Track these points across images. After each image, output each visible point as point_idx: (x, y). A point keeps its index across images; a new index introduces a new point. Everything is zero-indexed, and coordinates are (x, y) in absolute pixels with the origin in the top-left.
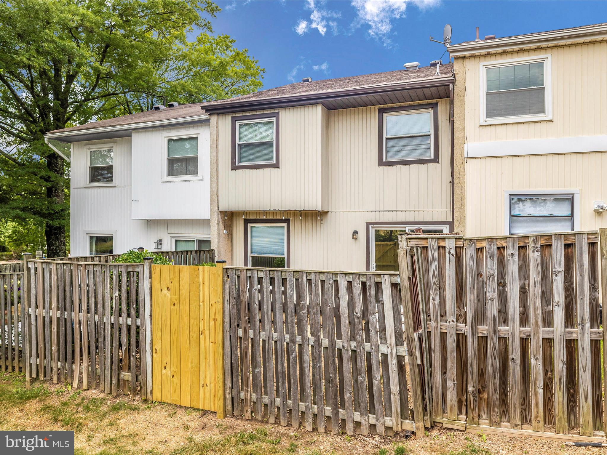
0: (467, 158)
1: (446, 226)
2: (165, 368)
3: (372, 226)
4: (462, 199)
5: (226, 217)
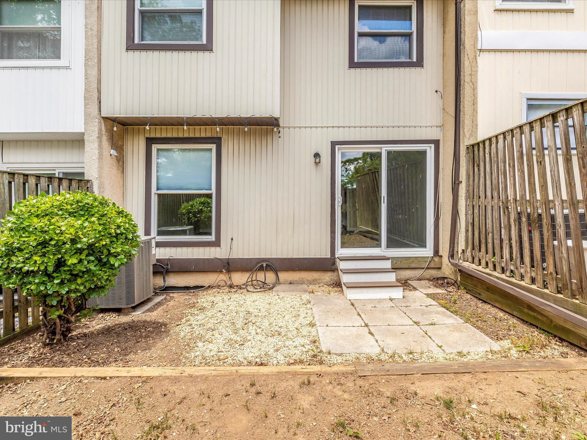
0: (480, 50)
1: (430, 145)
3: (339, 146)
4: (474, 103)
5: (115, 128)
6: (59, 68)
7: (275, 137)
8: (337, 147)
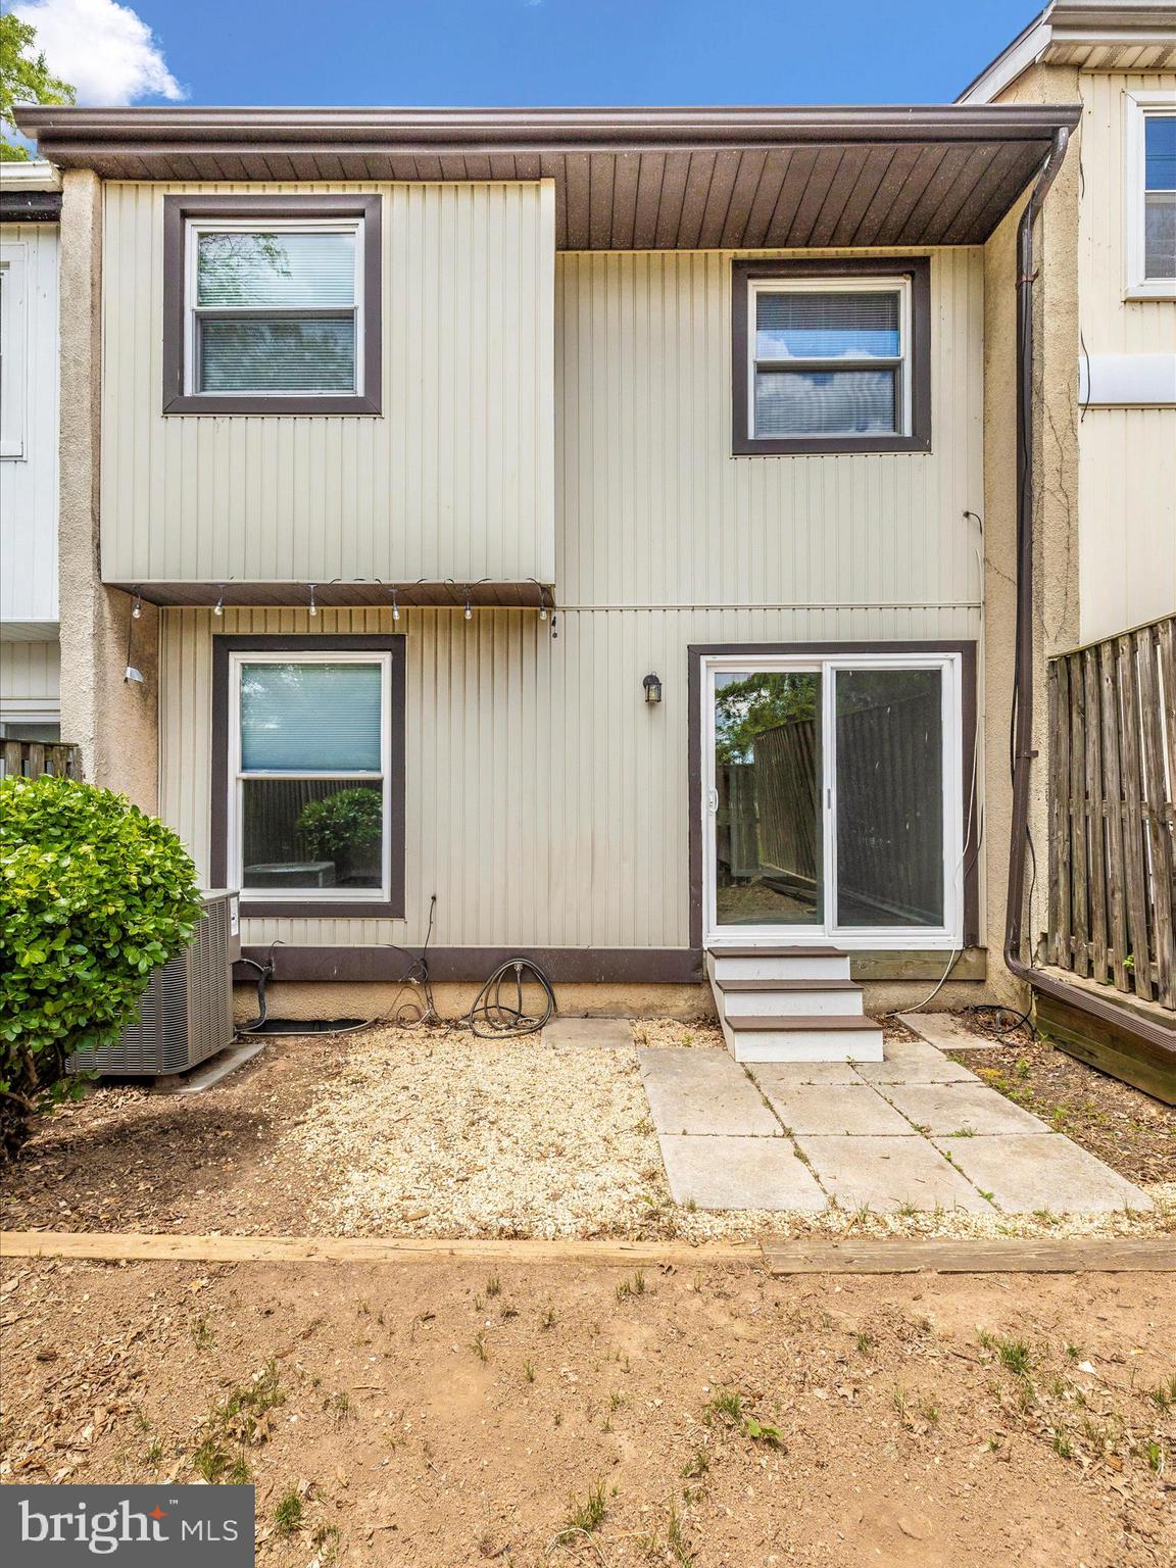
0: (1086, 406)
1: (951, 655)
3: (710, 658)
4: (1070, 546)
5: (137, 611)
7: (543, 637)
8: (704, 659)
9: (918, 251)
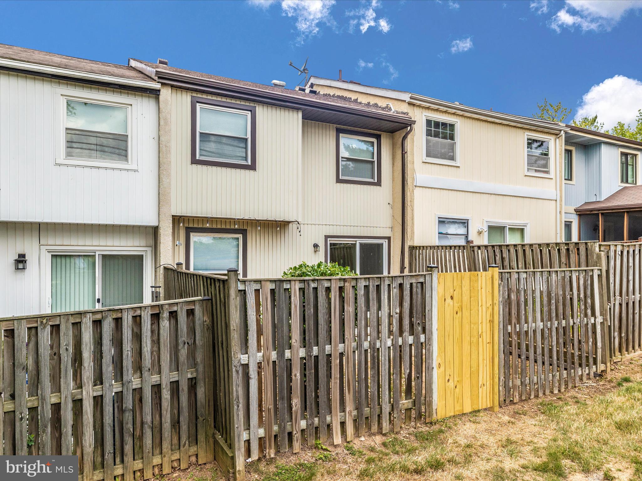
0: (416, 186)
1: (385, 240)
2: (449, 380)
3: (330, 239)
4: (413, 219)
6: (128, 170)
8: (328, 239)
9: (378, 133)
